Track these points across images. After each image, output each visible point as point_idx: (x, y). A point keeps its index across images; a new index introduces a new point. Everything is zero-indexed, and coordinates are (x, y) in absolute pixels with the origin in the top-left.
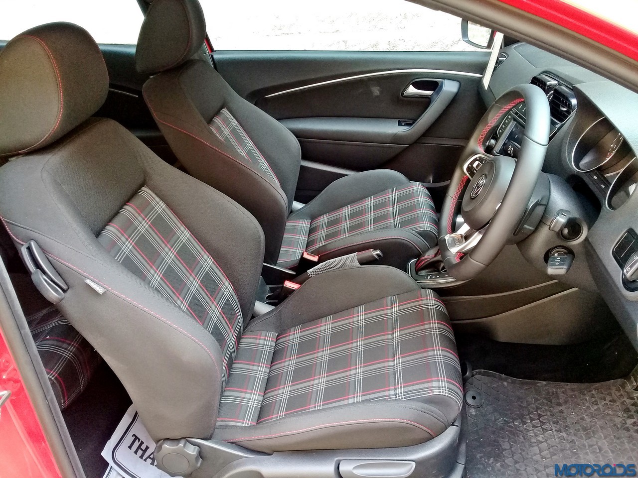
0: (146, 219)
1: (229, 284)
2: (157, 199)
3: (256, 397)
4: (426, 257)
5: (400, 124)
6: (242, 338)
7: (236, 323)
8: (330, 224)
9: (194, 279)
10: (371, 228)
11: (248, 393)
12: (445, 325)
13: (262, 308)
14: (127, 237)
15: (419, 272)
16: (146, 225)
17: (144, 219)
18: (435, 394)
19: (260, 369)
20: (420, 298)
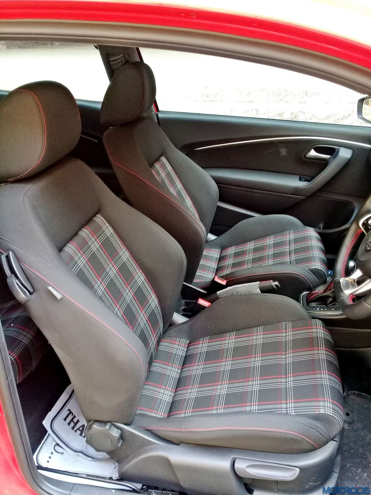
0: (97, 240)
1: (155, 297)
2: (108, 225)
3: (168, 393)
4: (316, 291)
5: (300, 180)
6: (161, 342)
7: (158, 329)
8: (237, 255)
9: (129, 291)
10: (271, 262)
11: (163, 389)
12: (330, 352)
13: (178, 318)
14: (82, 254)
15: (310, 304)
16: (97, 245)
17: (96, 240)
18: (321, 412)
19: (174, 369)
20: (310, 326)
